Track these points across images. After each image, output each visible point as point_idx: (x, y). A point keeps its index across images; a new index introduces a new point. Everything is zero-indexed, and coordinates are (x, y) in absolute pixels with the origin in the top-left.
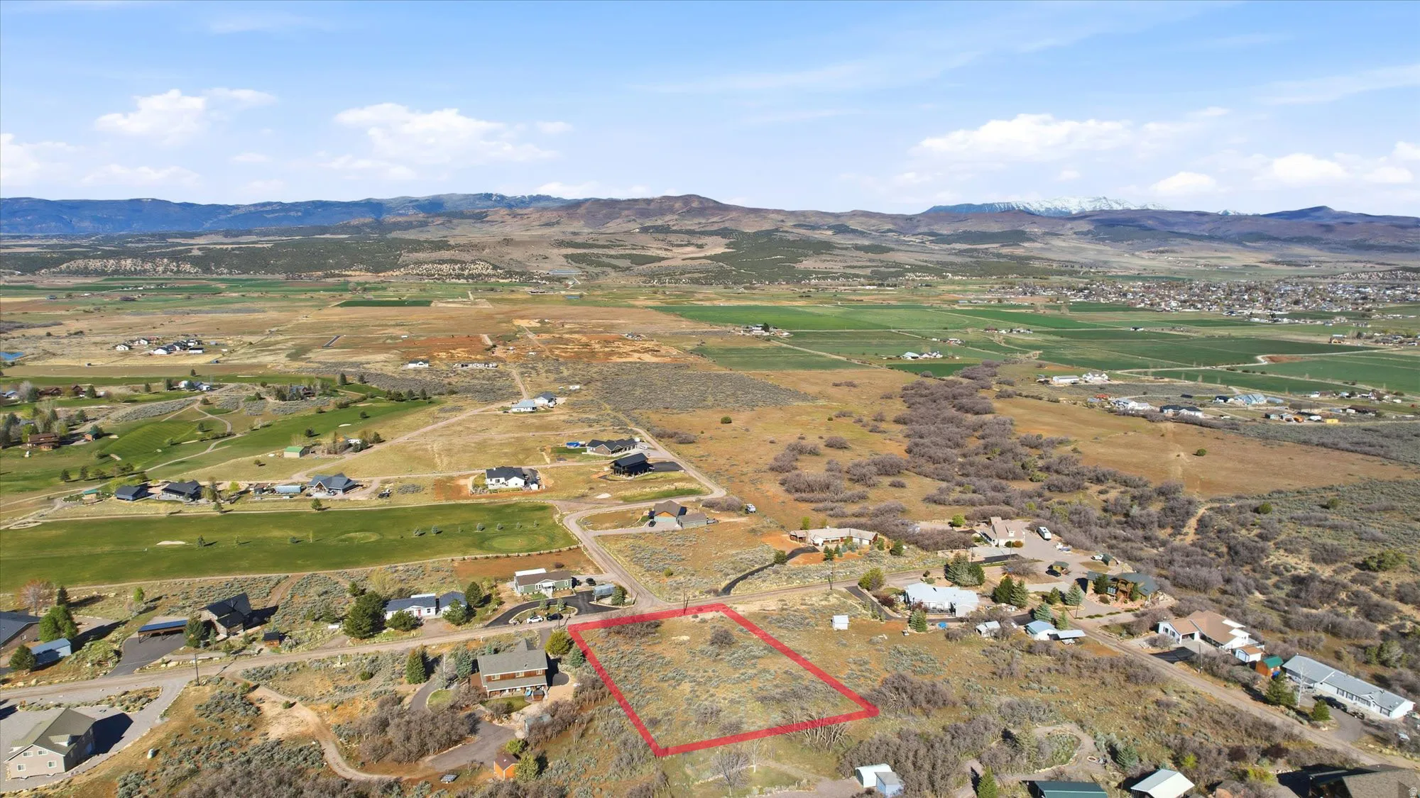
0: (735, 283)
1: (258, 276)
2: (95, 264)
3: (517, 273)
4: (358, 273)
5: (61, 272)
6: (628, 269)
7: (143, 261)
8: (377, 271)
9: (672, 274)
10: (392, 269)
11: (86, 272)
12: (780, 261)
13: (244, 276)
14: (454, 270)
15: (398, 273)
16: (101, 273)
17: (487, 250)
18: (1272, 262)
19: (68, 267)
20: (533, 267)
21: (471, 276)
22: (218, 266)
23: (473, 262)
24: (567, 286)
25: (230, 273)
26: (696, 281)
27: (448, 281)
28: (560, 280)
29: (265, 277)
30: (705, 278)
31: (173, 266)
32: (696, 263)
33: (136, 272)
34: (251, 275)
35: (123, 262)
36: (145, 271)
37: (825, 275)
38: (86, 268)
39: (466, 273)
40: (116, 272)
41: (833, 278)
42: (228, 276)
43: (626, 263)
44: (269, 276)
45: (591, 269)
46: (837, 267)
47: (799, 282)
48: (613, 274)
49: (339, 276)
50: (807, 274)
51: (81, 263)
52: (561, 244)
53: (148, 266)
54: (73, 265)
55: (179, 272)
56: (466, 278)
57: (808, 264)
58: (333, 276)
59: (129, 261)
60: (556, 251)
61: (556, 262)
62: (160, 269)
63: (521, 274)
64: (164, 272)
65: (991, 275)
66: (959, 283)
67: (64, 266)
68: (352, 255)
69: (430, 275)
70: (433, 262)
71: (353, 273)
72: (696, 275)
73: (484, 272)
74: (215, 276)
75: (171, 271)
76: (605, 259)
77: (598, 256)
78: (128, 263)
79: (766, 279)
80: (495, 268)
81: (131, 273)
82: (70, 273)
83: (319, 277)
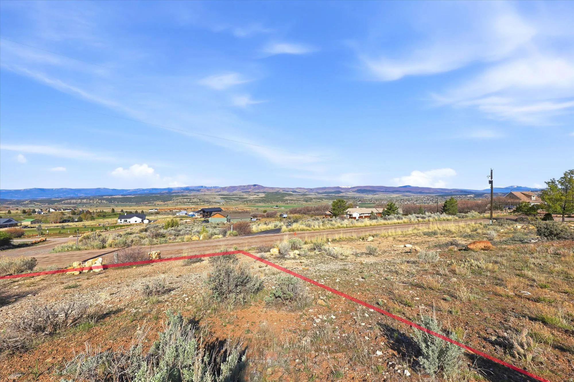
0: (267, 202)
2: (73, 201)
3: (206, 201)
4: (158, 202)
5: (62, 203)
6: (238, 200)
8: (164, 202)
9: (250, 201)
10: (169, 201)
11: (70, 203)
12: (279, 197)
13: (122, 204)
14: (188, 201)
15: (171, 202)
16: (74, 204)
17: (198, 196)
19: (64, 202)
20: (211, 200)
21: (193, 202)
22: (114, 201)
23: (194, 199)
25: (118, 203)
26: (257, 202)
27: (185, 204)
28: (218, 203)
29: (129, 204)
30: (259, 201)
31: (100, 201)
32: (257, 198)
33: (87, 203)
34: (125, 203)
35: (83, 200)
36: (90, 203)
37: (292, 200)
39: (191, 201)
40: (80, 203)
41: (294, 201)
43: (238, 199)
44: (131, 204)
45: (227, 200)
46: (295, 198)
47: (285, 202)
48: (234, 201)
49: (153, 203)
50: (287, 200)
51: (69, 201)
52: (220, 195)
53: (91, 201)
54: (66, 202)
55: (101, 203)
56: (191, 203)
57: (287, 198)
58: (151, 203)
59: (85, 200)
60: (218, 197)
61: (218, 199)
62: (95, 202)
63: (207, 202)
66: (327, 201)
67: (63, 202)
68: (158, 199)
69: (180, 202)
70: (181, 199)
73: (196, 201)
74: (113, 204)
75: (99, 203)
76: (232, 198)
77: (230, 198)
79: (275, 201)
80: (200, 200)
81: (85, 203)
82: (65, 204)
83: (146, 203)
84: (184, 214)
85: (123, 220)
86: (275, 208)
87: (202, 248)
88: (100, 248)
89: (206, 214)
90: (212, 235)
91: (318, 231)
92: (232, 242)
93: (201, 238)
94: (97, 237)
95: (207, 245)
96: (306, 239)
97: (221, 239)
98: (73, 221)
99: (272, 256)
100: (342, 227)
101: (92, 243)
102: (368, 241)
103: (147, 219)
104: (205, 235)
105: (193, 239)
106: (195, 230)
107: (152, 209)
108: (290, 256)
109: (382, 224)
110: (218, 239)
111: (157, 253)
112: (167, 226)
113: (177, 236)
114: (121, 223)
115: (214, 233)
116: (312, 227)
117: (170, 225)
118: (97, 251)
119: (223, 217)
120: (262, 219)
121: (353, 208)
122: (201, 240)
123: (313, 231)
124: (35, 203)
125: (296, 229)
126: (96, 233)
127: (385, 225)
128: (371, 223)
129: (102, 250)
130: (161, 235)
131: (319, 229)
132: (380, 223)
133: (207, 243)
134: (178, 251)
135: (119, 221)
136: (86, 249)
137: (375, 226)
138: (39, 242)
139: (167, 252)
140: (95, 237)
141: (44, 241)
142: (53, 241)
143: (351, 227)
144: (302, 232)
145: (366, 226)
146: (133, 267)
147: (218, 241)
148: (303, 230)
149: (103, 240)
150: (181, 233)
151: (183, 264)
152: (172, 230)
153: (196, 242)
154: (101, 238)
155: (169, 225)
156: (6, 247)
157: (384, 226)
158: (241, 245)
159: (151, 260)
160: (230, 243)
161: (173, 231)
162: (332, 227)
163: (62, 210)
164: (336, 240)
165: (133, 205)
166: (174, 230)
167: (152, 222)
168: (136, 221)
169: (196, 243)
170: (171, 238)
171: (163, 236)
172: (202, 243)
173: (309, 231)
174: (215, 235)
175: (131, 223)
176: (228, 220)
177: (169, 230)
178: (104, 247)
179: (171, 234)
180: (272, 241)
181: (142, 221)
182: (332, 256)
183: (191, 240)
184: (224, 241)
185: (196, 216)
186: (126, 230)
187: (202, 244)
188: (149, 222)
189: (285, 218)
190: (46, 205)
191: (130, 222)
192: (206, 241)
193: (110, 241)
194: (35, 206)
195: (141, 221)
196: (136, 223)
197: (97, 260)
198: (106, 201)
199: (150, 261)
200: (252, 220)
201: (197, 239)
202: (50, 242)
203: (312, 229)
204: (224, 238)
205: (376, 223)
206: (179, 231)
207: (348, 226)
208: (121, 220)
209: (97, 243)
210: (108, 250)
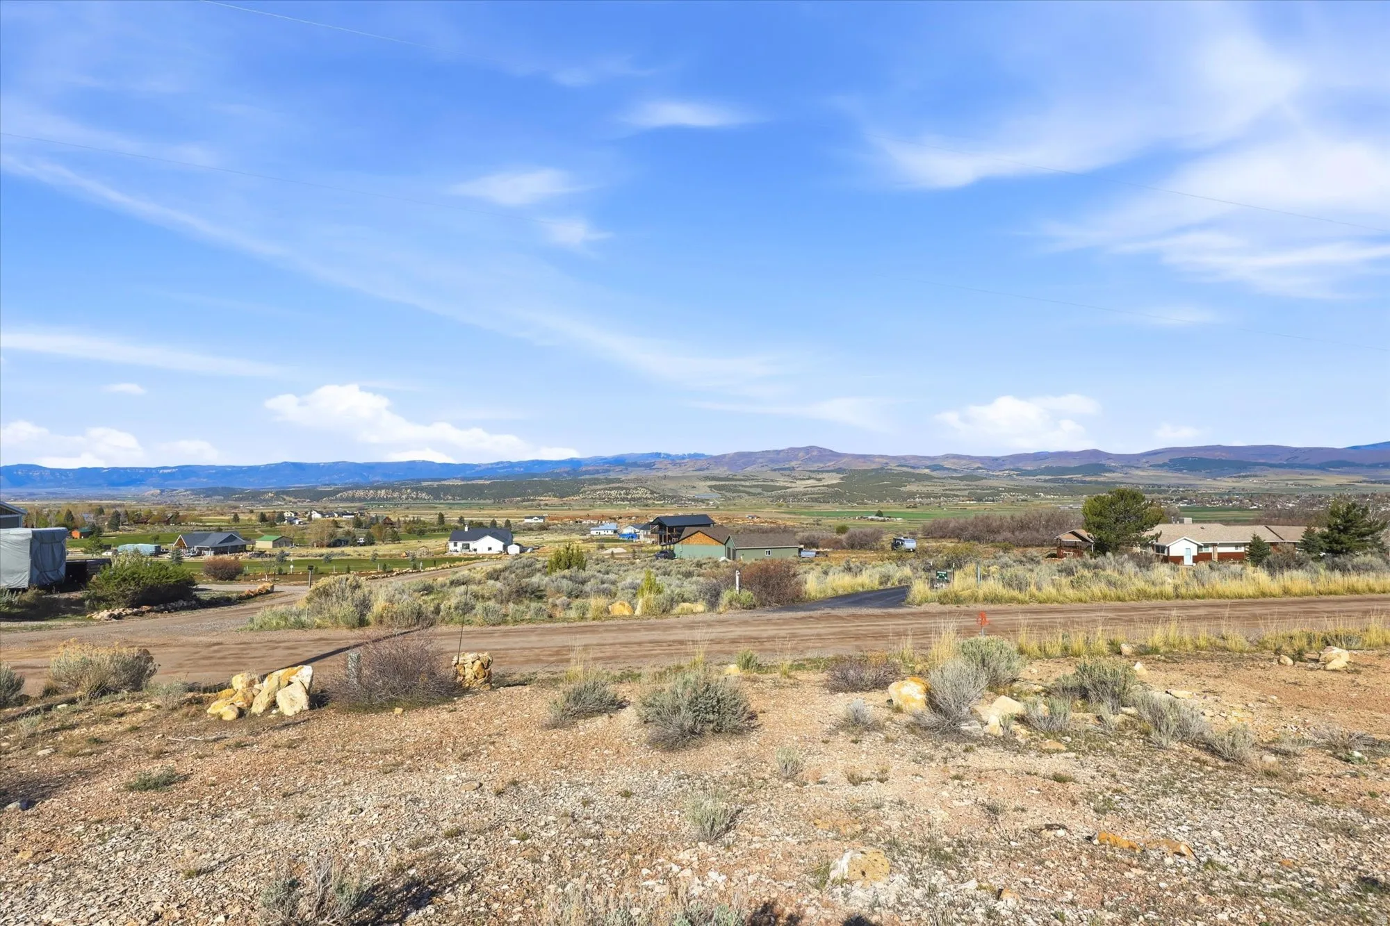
0: (849, 501)
1: (473, 501)
2: (360, 493)
3: (669, 496)
4: (547, 498)
5: (336, 499)
6: (760, 494)
7: (393, 491)
8: (561, 496)
9: (795, 496)
10: (573, 494)
11: (353, 499)
12: (887, 486)
13: (463, 501)
14: (620, 494)
15: (577, 498)
16: (360, 500)
17: (649, 483)
18: (1365, 481)
19: (341, 496)
20: (683, 493)
21: (633, 499)
22: (445, 495)
23: (636, 488)
24: (708, 504)
25: (454, 500)
26: (816, 500)
27: (615, 503)
28: (702, 501)
29: (477, 502)
30: (823, 498)
31: (414, 495)
33: (387, 499)
34: (469, 501)
35: (379, 492)
36: (394, 498)
37: (928, 495)
38: (353, 496)
39: (629, 497)
40: (373, 499)
41: (935, 497)
42: (451, 501)
43: (759, 490)
44: (482, 501)
45: (728, 494)
46: (938, 490)
47: (905, 500)
48: (747, 497)
49: (533, 500)
50: (912, 495)
51: (351, 493)
52: (707, 478)
53: (396, 494)
54: (345, 494)
55: (417, 498)
56: (629, 500)
57: (912, 488)
58: (528, 500)
59: (383, 491)
60: (703, 483)
61: (702, 489)
62: (404, 497)
63: (672, 497)
64: (407, 499)
65: (1082, 494)
66: (1053, 499)
67: (339, 496)
68: (546, 489)
69: (601, 499)
70: (604, 489)
71: (544, 498)
72: (816, 496)
73: (644, 496)
74: (442, 501)
75: (412, 498)
76: (741, 488)
77: (735, 486)
78: (382, 493)
79: (876, 499)
80: (652, 493)
81: (383, 499)
82: (342, 500)
83: (518, 502)
84: (610, 533)
85: (460, 544)
86: (872, 520)
87: (636, 648)
88: (353, 627)
89: (668, 534)
90: (673, 601)
91: (1055, 605)
92: (738, 632)
93: (638, 612)
94: (348, 593)
95: (655, 635)
96: (1023, 638)
97: (699, 618)
98: (355, 543)
99: (896, 717)
100: (1156, 596)
101: (335, 610)
102: (1329, 667)
103: (517, 544)
104: (649, 599)
105: (616, 613)
106: (629, 580)
107: (531, 518)
108: (987, 729)
109: (1340, 589)
110: (691, 617)
111: (478, 663)
112: (554, 565)
113: (577, 597)
114: (456, 551)
115: (679, 595)
116: (1033, 589)
117: (562, 564)
118: (345, 632)
119: (715, 542)
120: (833, 552)
121: (1170, 522)
122: (638, 618)
123: (1035, 605)
124: (285, 497)
125: (967, 593)
126: (347, 579)
127: (1357, 596)
128: (1288, 584)
129: (357, 632)
130: (533, 593)
131: (1061, 598)
132: (1332, 587)
133: (652, 628)
134: (557, 653)
135: (451, 545)
136: (319, 627)
137: (1306, 598)
138: (256, 595)
139: (526, 653)
140: (343, 591)
141: (268, 592)
142: (287, 593)
143: (1198, 597)
144: (992, 607)
145: (1264, 595)
146: (392, 710)
147: (691, 626)
148: (995, 599)
149: (364, 601)
150: (587, 587)
151: (549, 716)
152: (564, 577)
153: (621, 622)
154: (358, 592)
155: (558, 560)
156: (181, 603)
157: (1349, 596)
158: (768, 645)
159: (460, 685)
160: (731, 636)
161: (565, 582)
162: (1112, 592)
163: (336, 515)
164: (1155, 650)
165: (487, 505)
166: (571, 579)
167: (529, 551)
168: (490, 549)
169: (621, 629)
170: (558, 602)
171: (538, 594)
172: (638, 630)
173: (1020, 606)
174: (684, 601)
175: (479, 552)
176: (731, 554)
177: (554, 579)
178: (363, 622)
179: (559, 591)
180: (881, 636)
181: (505, 547)
182: (1195, 744)
183: (605, 615)
184: (709, 624)
185: (642, 538)
186: (457, 572)
187: (637, 634)
188: (521, 552)
189: (908, 551)
190: (305, 504)
191: (475, 550)
192: (653, 620)
193: (378, 605)
194: (286, 504)
195: (501, 549)
196: (490, 552)
197: (298, 673)
198: (428, 493)
199: (452, 690)
200: (803, 554)
201: (627, 613)
202: (279, 595)
203: (1032, 596)
204: (711, 616)
205: (1310, 587)
206: (583, 582)
207: (1183, 591)
208: (455, 545)
209: (346, 609)
210: (371, 631)
